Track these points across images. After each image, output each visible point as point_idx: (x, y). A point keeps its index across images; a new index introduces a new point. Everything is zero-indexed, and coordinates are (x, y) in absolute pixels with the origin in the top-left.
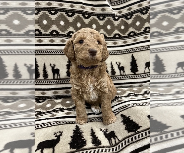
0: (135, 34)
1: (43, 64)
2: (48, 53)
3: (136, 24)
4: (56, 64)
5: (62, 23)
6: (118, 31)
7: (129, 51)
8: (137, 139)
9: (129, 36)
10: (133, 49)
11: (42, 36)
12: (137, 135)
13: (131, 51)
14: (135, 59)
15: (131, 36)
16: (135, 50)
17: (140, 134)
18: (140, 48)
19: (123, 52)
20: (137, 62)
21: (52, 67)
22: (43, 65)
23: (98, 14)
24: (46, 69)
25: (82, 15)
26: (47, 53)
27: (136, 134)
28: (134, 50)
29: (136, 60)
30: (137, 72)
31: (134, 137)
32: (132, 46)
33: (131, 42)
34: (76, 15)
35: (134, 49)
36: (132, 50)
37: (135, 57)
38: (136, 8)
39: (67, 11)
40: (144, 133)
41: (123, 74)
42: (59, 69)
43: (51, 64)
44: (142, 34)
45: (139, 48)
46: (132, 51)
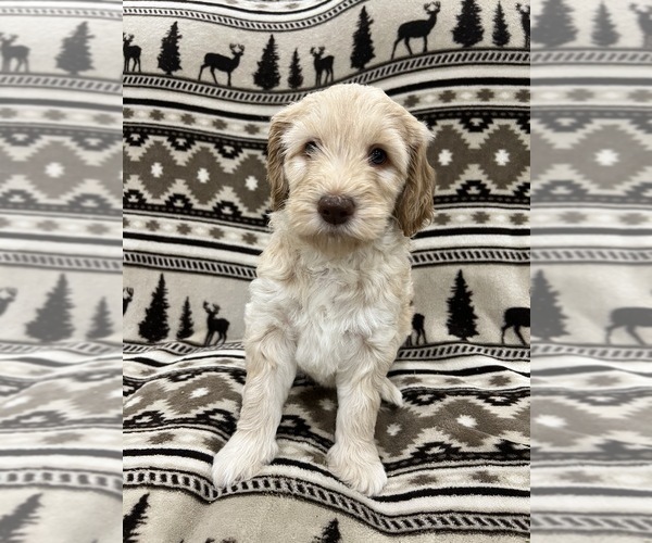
0: (485, 196)
1: (184, 299)
2: (202, 267)
3: (495, 157)
4: (221, 306)
7: (451, 257)
10: (466, 251)
11: (191, 215)
13: (458, 257)
14: (468, 290)
15: (469, 199)
16: (472, 257)
18: (492, 253)
19: (429, 256)
20: (475, 302)
21: (208, 311)
22: (183, 304)
24: (192, 316)
26: (199, 269)
28: (468, 255)
29: (470, 294)
33: (464, 222)
35: (470, 253)
36: (463, 254)
37: (467, 283)
41: (417, 342)
43: (205, 304)
45: (487, 250)
46: (462, 259)
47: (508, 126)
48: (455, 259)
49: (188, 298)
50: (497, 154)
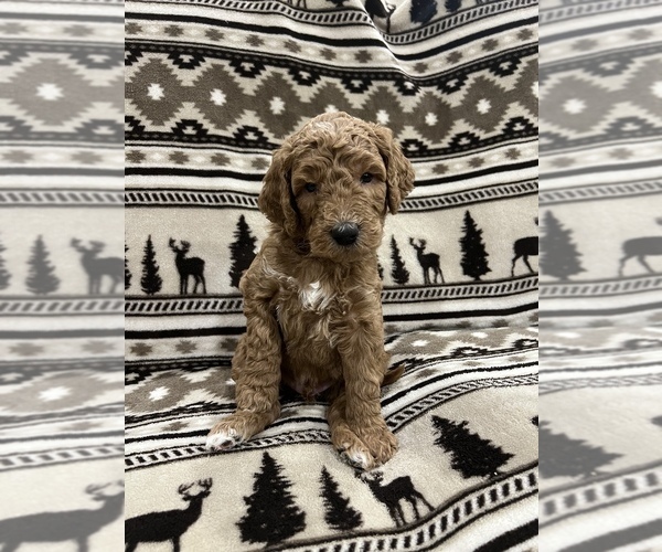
0: (476, 143)
1: (145, 238)
2: (164, 199)
3: (476, 108)
4: (191, 241)
5: (218, 97)
6: (415, 129)
7: (456, 201)
8: (501, 499)
9: (455, 148)
10: (469, 193)
11: (143, 139)
12: (499, 487)
13: (462, 199)
14: (477, 228)
15: (462, 149)
16: (476, 197)
17: (511, 482)
18: (494, 191)
19: (434, 202)
20: (485, 239)
21: (176, 250)
22: (145, 245)
23: (344, 72)
24: (156, 258)
25: (290, 73)
26: (161, 202)
27: (494, 483)
28: (471, 196)
29: (480, 232)
30: (484, 273)
31: (486, 492)
32: (465, 181)
33: (461, 169)
34: (269, 71)
35: (473, 194)
36: (467, 196)
37: (476, 222)
38: (476, 54)
39: (236, 58)
40: (524, 478)
41: (435, 281)
42: (202, 257)
43: (172, 242)
44: (500, 141)
45: (489, 189)
46: (467, 200)
47: (482, 77)
48: (460, 202)
49: (150, 236)
50: (478, 105)
